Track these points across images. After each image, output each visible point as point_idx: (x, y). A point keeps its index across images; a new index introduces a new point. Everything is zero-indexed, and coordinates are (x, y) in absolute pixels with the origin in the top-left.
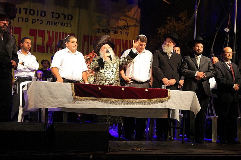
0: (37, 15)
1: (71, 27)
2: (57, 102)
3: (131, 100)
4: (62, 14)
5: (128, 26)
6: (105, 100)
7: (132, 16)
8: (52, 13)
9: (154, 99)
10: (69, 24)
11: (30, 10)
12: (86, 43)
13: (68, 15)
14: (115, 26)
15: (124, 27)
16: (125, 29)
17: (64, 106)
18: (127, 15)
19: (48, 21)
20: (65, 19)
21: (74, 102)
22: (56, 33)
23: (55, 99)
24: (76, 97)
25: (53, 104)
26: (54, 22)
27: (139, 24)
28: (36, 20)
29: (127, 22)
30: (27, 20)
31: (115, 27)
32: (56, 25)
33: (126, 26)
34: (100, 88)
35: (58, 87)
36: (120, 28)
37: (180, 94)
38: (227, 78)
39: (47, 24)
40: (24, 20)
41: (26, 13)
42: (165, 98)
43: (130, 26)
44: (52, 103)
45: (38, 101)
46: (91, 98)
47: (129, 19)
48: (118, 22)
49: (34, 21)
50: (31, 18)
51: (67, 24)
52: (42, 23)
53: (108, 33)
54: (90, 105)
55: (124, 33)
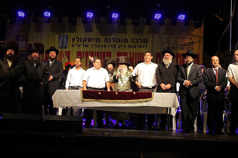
0: (122, 42)
1: (146, 48)
2: (72, 103)
4: (139, 39)
5: (192, 43)
7: (196, 35)
8: (132, 39)
11: (116, 39)
12: (158, 59)
13: (144, 39)
15: (190, 44)
16: (190, 45)
17: (77, 105)
18: (192, 34)
19: (129, 46)
20: (142, 42)
21: (83, 103)
23: (71, 101)
24: (83, 99)
26: (134, 46)
27: (202, 40)
29: (192, 39)
30: (114, 46)
31: (182, 45)
32: (136, 48)
33: (191, 43)
36: (186, 45)
39: (129, 48)
40: (113, 46)
41: (114, 42)
42: (149, 99)
43: (194, 43)
44: (68, 103)
45: (60, 102)
46: (94, 100)
47: (193, 37)
48: (184, 40)
49: (120, 46)
50: (117, 44)
51: (144, 46)
52: (125, 47)
53: (176, 49)
54: (93, 104)
55: (190, 48)
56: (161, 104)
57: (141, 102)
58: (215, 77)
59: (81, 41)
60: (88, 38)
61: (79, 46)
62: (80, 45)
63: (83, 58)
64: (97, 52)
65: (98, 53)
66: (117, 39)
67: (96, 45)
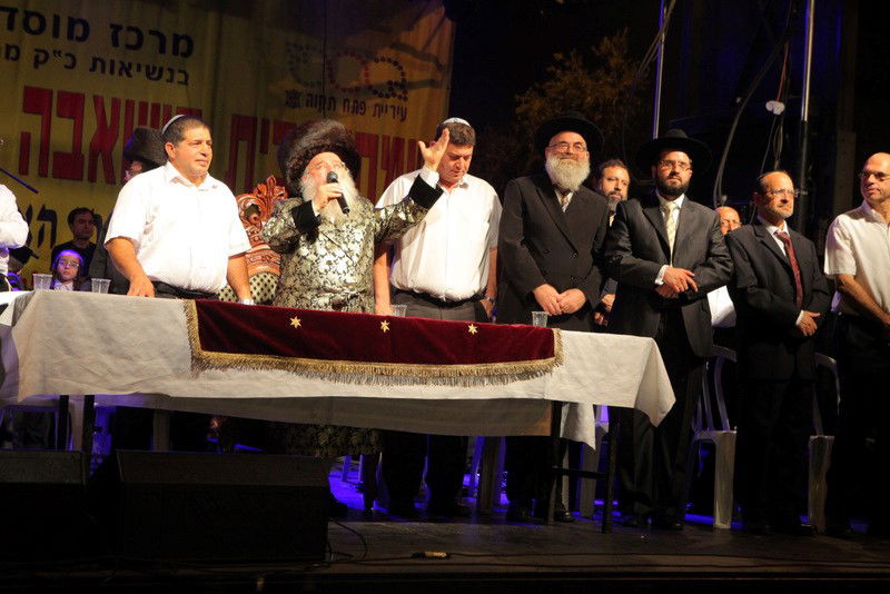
0: (56, 34)
1: (186, 83)
2: (132, 374)
3: (415, 368)
4: (151, 32)
5: (404, 86)
6: (315, 367)
7: (419, 48)
8: (112, 26)
9: (500, 365)
10: (180, 71)
11: (26, 12)
12: (243, 145)
13: (175, 35)
14: (354, 84)
15: (391, 89)
16: (394, 95)
17: (160, 390)
18: (402, 41)
19: (95, 60)
20: (162, 50)
21: (197, 375)
22: (130, 104)
23: (124, 361)
24: (205, 353)
25: (115, 381)
26: (122, 63)
27: (445, 80)
28: (51, 54)
29: (401, 68)
30: (12, 53)
31: (357, 89)
32: (129, 75)
33: (396, 83)
34: (296, 322)
35: (133, 313)
36: (375, 92)
37: (598, 347)
38: (775, 289)
39: (93, 69)
41: (11, 26)
42: (541, 362)
43: (412, 85)
44: (110, 377)
45: (57, 368)
46: (262, 358)
47: (409, 57)
48: (367, 69)
49: (42, 57)
50: (29, 45)
51: (171, 71)
52: (73, 66)
53: (329, 108)
54: (257, 384)
55: (390, 111)
57: (501, 377)
58: (788, 269)
66: (28, 14)
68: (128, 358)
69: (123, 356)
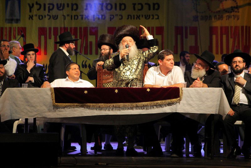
0: (116, 9)
1: (158, 18)
2: (36, 112)
3: (127, 104)
4: (146, 4)
5: (237, 7)
6: (93, 106)
8: (133, 4)
10: (156, 15)
12: (179, 36)
13: (153, 3)
14: (219, 9)
15: (232, 9)
16: (234, 11)
17: (44, 116)
19: (128, 16)
20: (150, 9)
21: (55, 111)
23: (33, 108)
24: (56, 104)
25: (30, 114)
26: (137, 15)
28: (115, 15)
29: (235, 1)
31: (219, 11)
32: (139, 19)
33: (234, 7)
35: (35, 93)
36: (226, 11)
37: (198, 93)
39: (128, 19)
41: (102, 9)
43: (241, 7)
44: (29, 113)
45: (14, 111)
46: (76, 104)
48: (222, 4)
49: (112, 17)
50: (108, 13)
51: (153, 16)
52: (122, 18)
53: (209, 20)
54: (75, 112)
55: (233, 17)
56: (196, 108)
57: (161, 106)
59: (45, 9)
60: (57, 4)
61: (41, 17)
62: (44, 16)
63: (50, 38)
64: (73, 28)
65: (76, 29)
66: (107, 4)
67: (72, 16)
68: (34, 107)
69: (32, 106)
